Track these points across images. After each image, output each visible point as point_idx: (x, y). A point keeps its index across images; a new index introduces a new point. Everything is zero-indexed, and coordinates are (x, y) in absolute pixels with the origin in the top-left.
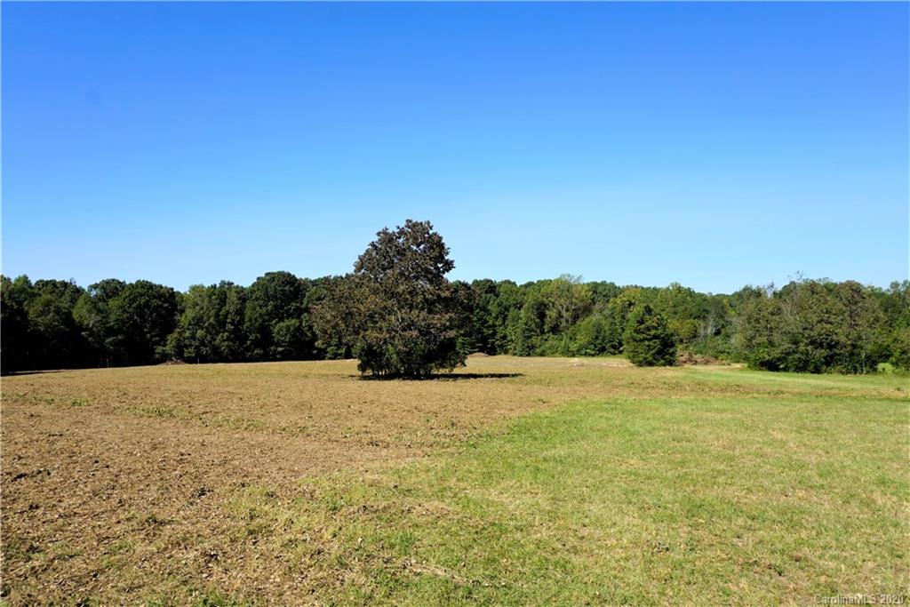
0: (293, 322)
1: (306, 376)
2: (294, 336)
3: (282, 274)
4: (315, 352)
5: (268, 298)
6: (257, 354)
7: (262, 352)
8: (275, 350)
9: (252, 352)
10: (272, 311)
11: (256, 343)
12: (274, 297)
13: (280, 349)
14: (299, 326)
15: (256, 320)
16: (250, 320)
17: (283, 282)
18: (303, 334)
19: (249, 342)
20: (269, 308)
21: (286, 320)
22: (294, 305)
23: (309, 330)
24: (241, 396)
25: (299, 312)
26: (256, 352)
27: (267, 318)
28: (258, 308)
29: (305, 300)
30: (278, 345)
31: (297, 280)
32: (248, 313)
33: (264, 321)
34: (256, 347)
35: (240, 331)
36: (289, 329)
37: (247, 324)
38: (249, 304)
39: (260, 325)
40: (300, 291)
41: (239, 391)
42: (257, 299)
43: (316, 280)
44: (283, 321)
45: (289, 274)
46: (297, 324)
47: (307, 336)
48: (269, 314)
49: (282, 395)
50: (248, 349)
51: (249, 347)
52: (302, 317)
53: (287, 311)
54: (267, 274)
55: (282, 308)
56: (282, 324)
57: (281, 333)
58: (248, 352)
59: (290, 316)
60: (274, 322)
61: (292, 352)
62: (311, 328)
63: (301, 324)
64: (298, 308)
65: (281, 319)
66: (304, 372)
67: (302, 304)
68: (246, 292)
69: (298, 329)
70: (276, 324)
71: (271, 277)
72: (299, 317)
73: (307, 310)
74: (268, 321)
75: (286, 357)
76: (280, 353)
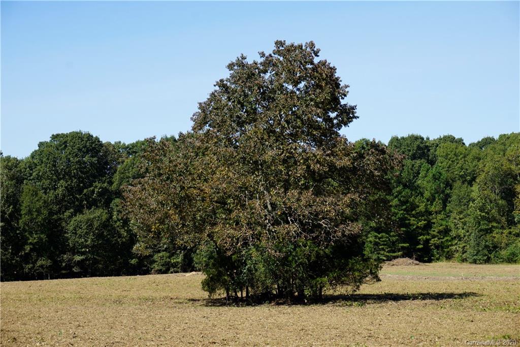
0: (97, 214)
1: (118, 302)
2: (100, 236)
3: (77, 137)
4: (134, 261)
5: (58, 175)
6: (42, 266)
7: (49, 263)
8: (70, 260)
9: (34, 263)
10: (64, 196)
11: (39, 249)
12: (67, 174)
13: (78, 258)
14: (108, 220)
15: (39, 211)
16: (30, 212)
17: (80, 150)
18: (114, 232)
19: (28, 248)
20: (60, 191)
21: (86, 211)
22: (98, 186)
23: (123, 227)
24: (15, 335)
25: (107, 197)
26: (39, 263)
27: (55, 208)
28: (41, 193)
29: (116, 177)
30: (74, 251)
31: (101, 145)
32: (26, 201)
33: (51, 213)
34: (40, 255)
35: (14, 229)
36: (91, 225)
37: (25, 219)
38: (27, 187)
39: (44, 220)
40: (107, 163)
41: (11, 327)
42: (39, 178)
43: (133, 145)
44: (81, 212)
45: (89, 137)
46: (105, 217)
47: (120, 236)
48: (58, 201)
49: (80, 332)
50: (27, 258)
51: (27, 256)
52: (111, 205)
53: (87, 197)
54: (55, 137)
55: (80, 191)
56: (79, 217)
57: (79, 232)
58: (27, 263)
59: (92, 204)
60: (67, 214)
61: (96, 262)
62: (126, 222)
63: (111, 217)
64: (104, 192)
65: (79, 210)
66: (115, 294)
67: (111, 183)
68: (22, 165)
69: (106, 225)
70: (70, 217)
71: (61, 141)
72: (107, 204)
73: (119, 194)
74: (59, 212)
75: (87, 270)
76: (80, 264)
